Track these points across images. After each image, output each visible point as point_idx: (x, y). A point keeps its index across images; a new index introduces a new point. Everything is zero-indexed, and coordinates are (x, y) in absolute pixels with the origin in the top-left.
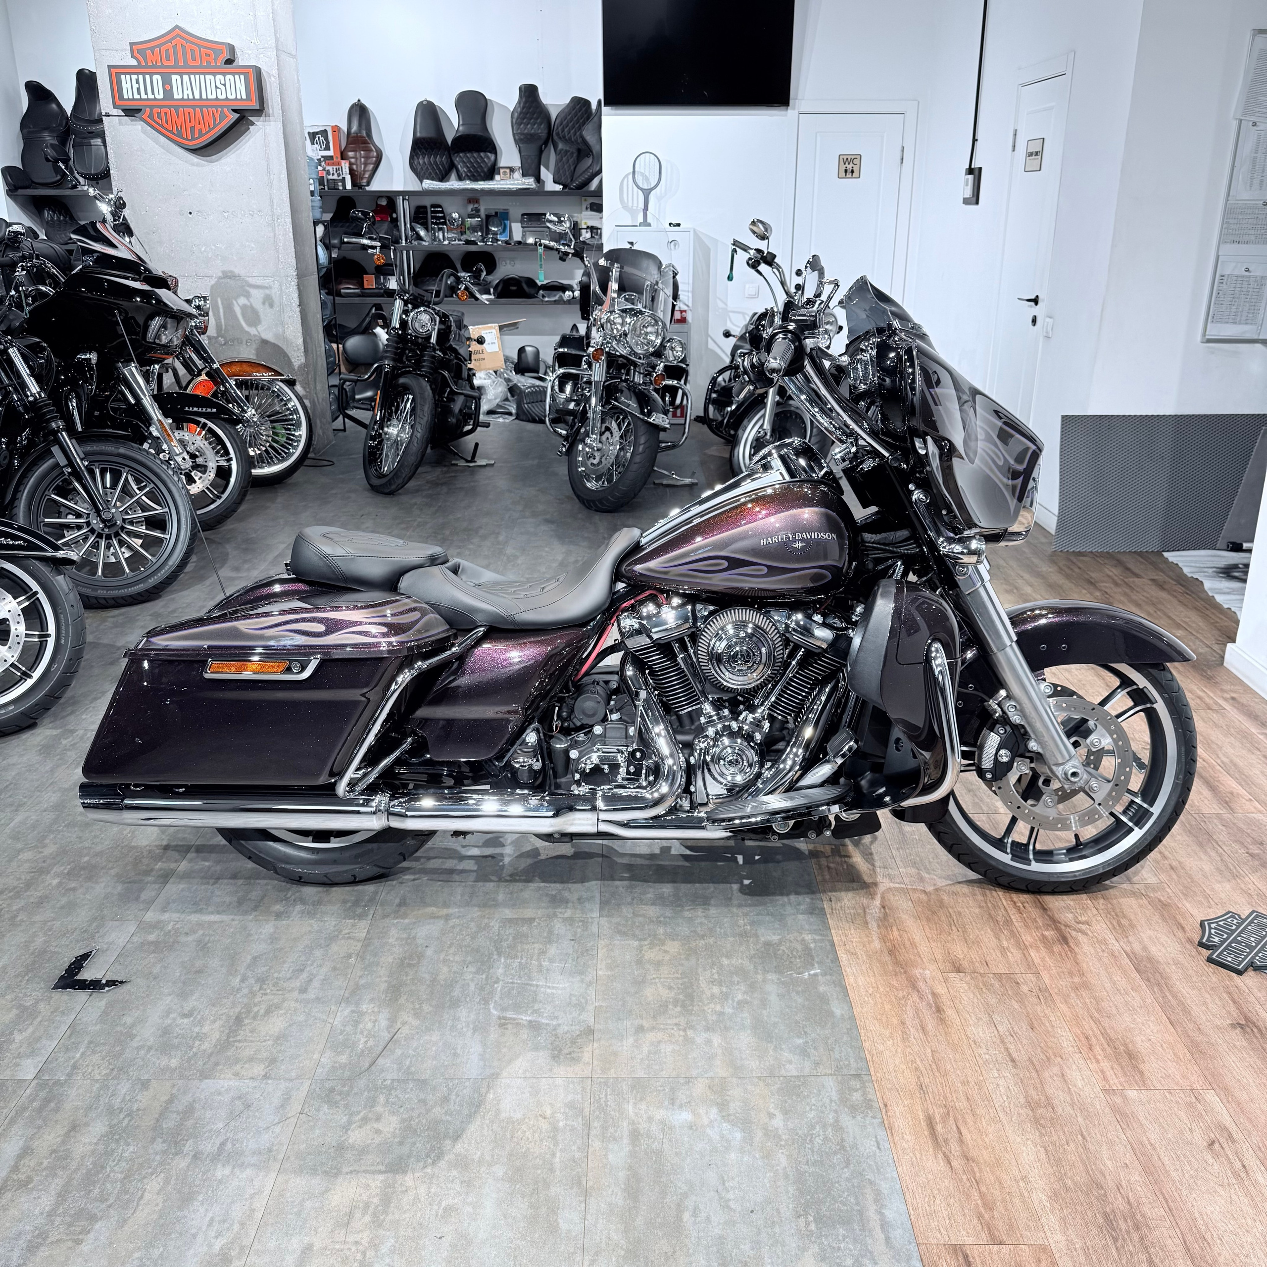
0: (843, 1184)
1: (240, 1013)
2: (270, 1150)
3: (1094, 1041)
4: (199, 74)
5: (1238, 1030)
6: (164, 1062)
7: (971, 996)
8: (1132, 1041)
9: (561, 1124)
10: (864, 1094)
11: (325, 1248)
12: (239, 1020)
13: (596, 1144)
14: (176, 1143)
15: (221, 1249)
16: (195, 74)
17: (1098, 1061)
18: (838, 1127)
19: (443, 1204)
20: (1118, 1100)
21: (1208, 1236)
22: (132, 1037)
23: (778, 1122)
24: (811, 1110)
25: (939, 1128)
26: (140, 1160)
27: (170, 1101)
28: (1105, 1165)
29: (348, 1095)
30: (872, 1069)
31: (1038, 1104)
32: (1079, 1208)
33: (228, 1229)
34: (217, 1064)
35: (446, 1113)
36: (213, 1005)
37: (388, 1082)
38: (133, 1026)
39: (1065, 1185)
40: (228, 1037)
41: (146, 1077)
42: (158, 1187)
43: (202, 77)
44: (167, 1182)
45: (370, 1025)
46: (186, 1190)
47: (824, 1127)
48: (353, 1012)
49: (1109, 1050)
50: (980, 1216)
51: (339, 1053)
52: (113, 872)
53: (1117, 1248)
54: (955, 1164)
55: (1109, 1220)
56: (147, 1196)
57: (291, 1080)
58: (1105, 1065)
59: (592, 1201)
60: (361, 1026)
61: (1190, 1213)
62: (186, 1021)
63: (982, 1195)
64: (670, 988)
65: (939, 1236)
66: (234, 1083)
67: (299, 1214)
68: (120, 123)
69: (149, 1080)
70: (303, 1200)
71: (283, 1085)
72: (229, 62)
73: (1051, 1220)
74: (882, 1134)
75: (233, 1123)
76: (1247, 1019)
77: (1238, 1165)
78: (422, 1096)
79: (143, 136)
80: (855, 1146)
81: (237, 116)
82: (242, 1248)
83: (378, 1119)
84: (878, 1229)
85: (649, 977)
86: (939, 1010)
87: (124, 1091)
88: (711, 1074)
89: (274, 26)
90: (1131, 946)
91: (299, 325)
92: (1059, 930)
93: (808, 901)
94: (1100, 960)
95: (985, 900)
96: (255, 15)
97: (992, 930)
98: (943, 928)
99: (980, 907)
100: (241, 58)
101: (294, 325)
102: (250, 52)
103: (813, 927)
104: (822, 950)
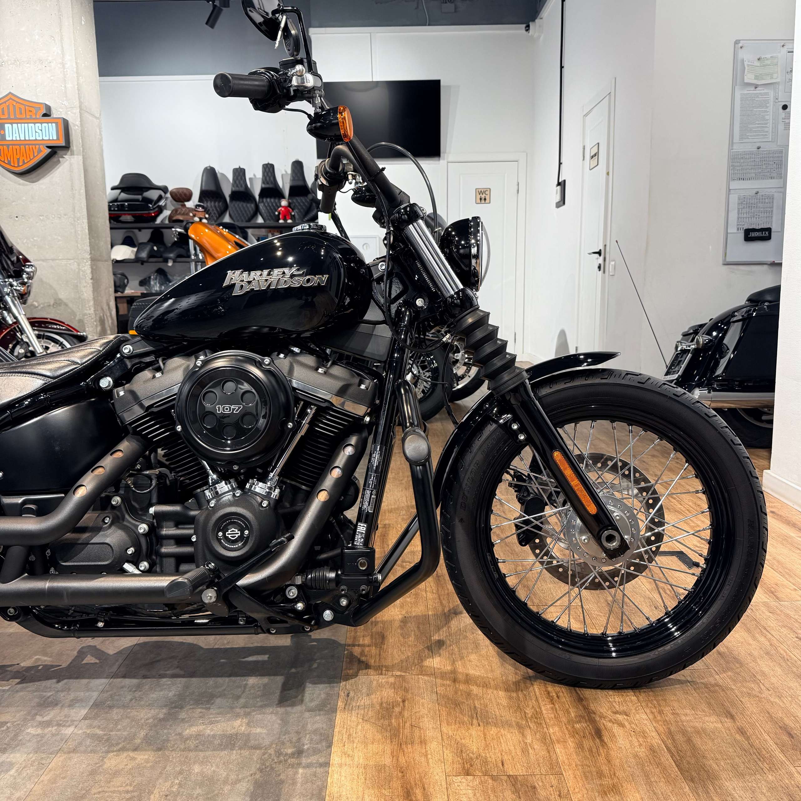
4: (24, 123)
16: (21, 123)
43: (26, 125)
72: (46, 115)
81: (49, 150)
89: (79, 93)
90: (674, 740)
91: (91, 293)
92: (592, 721)
93: (323, 696)
94: (636, 756)
95: (517, 690)
96: (65, 86)
97: (517, 724)
98: (463, 723)
99: (510, 698)
100: (55, 114)
101: (87, 292)
102: (61, 110)
103: (316, 726)
104: (316, 751)
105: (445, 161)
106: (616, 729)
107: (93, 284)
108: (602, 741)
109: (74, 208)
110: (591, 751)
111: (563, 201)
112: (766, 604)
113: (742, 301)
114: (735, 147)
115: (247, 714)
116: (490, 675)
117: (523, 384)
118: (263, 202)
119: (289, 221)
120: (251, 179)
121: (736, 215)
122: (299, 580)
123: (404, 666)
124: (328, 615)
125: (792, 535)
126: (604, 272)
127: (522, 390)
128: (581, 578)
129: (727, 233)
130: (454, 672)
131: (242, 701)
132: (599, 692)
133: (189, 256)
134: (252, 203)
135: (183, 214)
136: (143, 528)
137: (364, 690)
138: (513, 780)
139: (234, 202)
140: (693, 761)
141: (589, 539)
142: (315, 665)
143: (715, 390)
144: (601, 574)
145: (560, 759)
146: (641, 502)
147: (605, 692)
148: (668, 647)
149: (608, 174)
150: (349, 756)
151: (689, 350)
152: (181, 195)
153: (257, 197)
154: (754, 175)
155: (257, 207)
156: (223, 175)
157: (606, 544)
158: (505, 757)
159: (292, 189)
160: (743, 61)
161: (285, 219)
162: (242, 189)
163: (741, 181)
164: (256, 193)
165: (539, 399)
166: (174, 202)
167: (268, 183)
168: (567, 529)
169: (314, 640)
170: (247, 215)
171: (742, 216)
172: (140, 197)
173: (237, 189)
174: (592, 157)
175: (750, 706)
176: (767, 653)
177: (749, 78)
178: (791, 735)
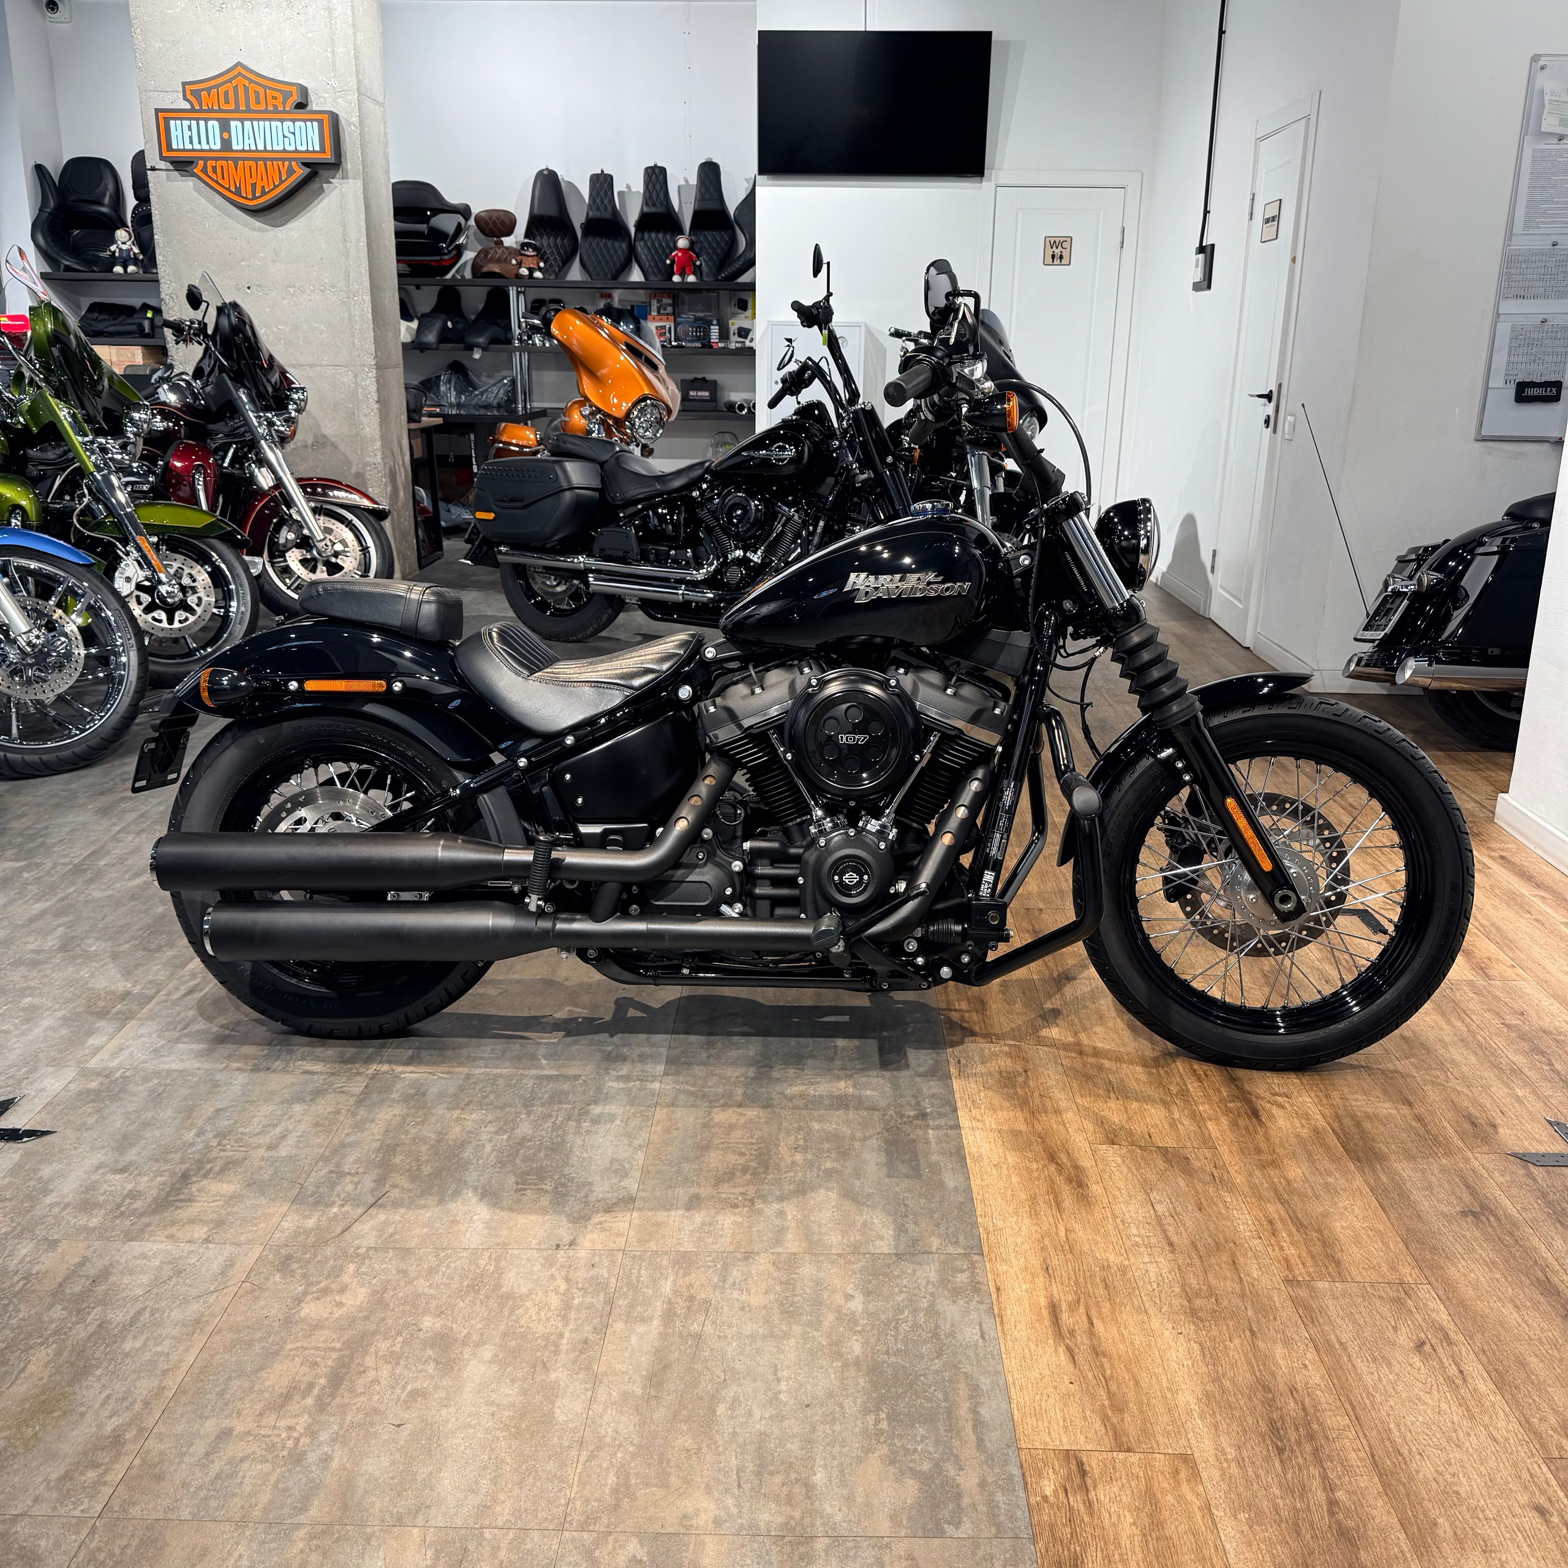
0: (931, 1377)
1: (188, 1170)
2: (197, 1322)
3: (1279, 1225)
4: (264, 120)
5: (1470, 1218)
6: (82, 1220)
7: (1125, 1170)
8: (1329, 1228)
9: (576, 1301)
10: (973, 1274)
11: (249, 1433)
12: (185, 1177)
13: (619, 1326)
14: (79, 1312)
15: (114, 1430)
16: (258, 120)
17: (1282, 1248)
18: (932, 1312)
19: (409, 1387)
20: (1303, 1293)
21: (1405, 1451)
22: (46, 1192)
23: (857, 1305)
24: (901, 1292)
25: (1064, 1316)
26: (29, 1328)
27: (81, 1264)
28: (1276, 1364)
29: (308, 1262)
30: (985, 1249)
31: (1198, 1295)
32: (1237, 1414)
33: (127, 1408)
34: (148, 1225)
35: (431, 1285)
36: (157, 1160)
37: (362, 1251)
38: (50, 1180)
39: (1222, 1386)
40: (168, 1194)
41: (56, 1237)
42: (47, 1359)
43: (267, 123)
44: (59, 1353)
45: (350, 1188)
46: (82, 1364)
47: (915, 1311)
48: (331, 1172)
49: (1297, 1236)
50: (1105, 1419)
51: (307, 1217)
52: (59, 1014)
53: (1281, 1461)
54: (1080, 1358)
55: (1275, 1430)
56: (31, 1368)
57: (238, 1245)
58: (1291, 1251)
59: (602, 1390)
60: (339, 1188)
61: (1383, 1423)
62: (118, 1177)
63: (1111, 1395)
64: (742, 1154)
65: (1048, 1439)
66: (167, 1246)
67: (221, 1394)
68: (168, 179)
69: (57, 1241)
70: (230, 1378)
71: (228, 1250)
72: (301, 106)
73: (1201, 1426)
74: (988, 1323)
75: (155, 1291)
76: (1484, 1207)
77: (1453, 1370)
78: (403, 1266)
79: (195, 194)
80: (952, 1334)
81: (308, 170)
82: (141, 1430)
83: (343, 1290)
84: (969, 1430)
85: (716, 1141)
86: (1081, 1185)
87: (24, 1251)
88: (780, 1250)
89: (356, 65)
90: (1340, 1122)
91: (376, 426)
92: (1248, 1102)
93: (930, 1062)
94: (1297, 1136)
95: (1157, 1067)
96: (333, 52)
97: (1161, 1100)
98: (1099, 1096)
99: (1150, 1074)
100: (314, 102)
101: (370, 426)
102: (326, 96)
103: (932, 1091)
104: (941, 1115)
105: (992, 184)
106: (1275, 1110)
107: (380, 410)
108: (1259, 1120)
109: (347, 273)
110: (1247, 1129)
111: (1206, 282)
112: (1471, 983)
113: (1496, 515)
114: (1514, 242)
115: (850, 1077)
116: (1122, 1050)
117: (1196, 717)
118: (643, 238)
119: (691, 278)
120: (621, 193)
121: (1505, 359)
122: (919, 932)
123: (1016, 1035)
124: (945, 972)
125: (1525, 892)
126: (1275, 431)
127: (1193, 722)
128: (1242, 943)
129: (1487, 388)
130: (1078, 1044)
131: (838, 1063)
132: (1255, 1073)
133: (509, 342)
134: (623, 240)
135: (498, 261)
136: (737, 866)
137: (977, 1058)
138: (1164, 1152)
139: (590, 238)
140: (1361, 1143)
141: (1257, 898)
142: (910, 1030)
143: (1439, 661)
144: (1266, 937)
145: (1213, 1135)
146: (1323, 855)
147: (1263, 1073)
148: (1341, 1025)
149: (1294, 260)
150: (978, 1121)
151: (1405, 593)
152: (494, 223)
153: (632, 230)
154: (1541, 291)
155: (632, 249)
156: (570, 184)
157: (1278, 904)
158: (1152, 1130)
159: (697, 215)
160: (1542, 93)
161: (682, 274)
162: (607, 215)
163: (1520, 301)
164: (631, 219)
165: (1210, 730)
166: (482, 236)
167: (654, 205)
168: (1230, 885)
169: (899, 1002)
170: (615, 264)
171: (1516, 359)
172: (423, 227)
173: (598, 215)
174: (1267, 221)
175: (1433, 1095)
176: (1462, 1040)
177: (1550, 123)
178: (1474, 1124)
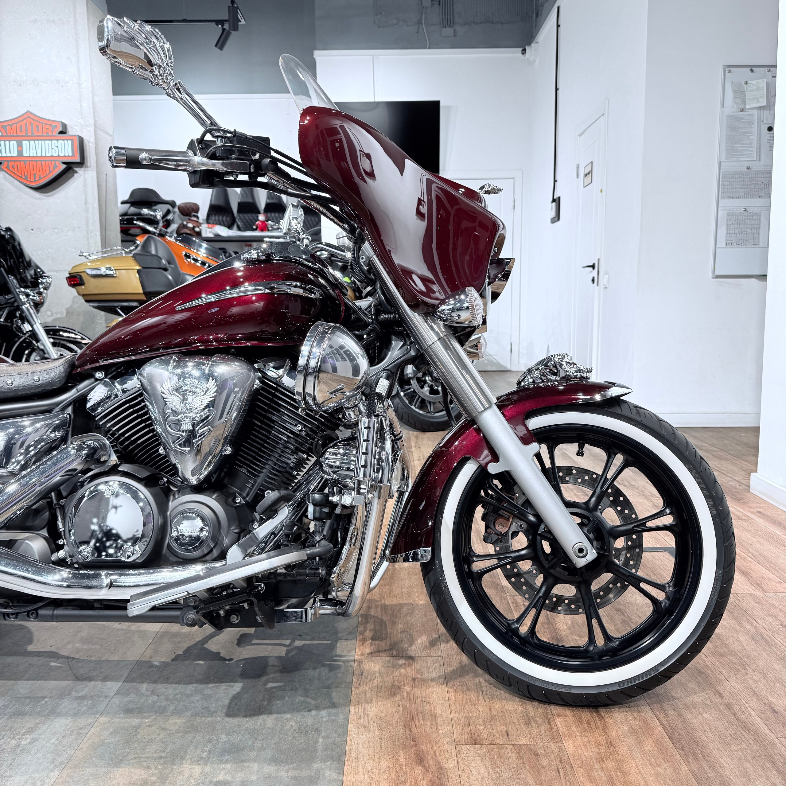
4: (41, 140)
7: (482, 769)
16: (38, 140)
43: (43, 142)
72: (63, 133)
81: (64, 166)
89: (94, 112)
96: (81, 106)
98: (470, 699)
100: (70, 132)
102: (77, 128)
109: (87, 221)
111: (557, 217)
112: (751, 595)
121: (724, 231)
125: (778, 533)
126: (598, 284)
129: (715, 248)
138: (518, 748)
139: (240, 215)
140: (683, 733)
145: (561, 731)
149: (601, 191)
150: (365, 727)
154: (743, 194)
158: (510, 729)
159: (267, 205)
163: (731, 200)
167: (273, 199)
171: (731, 232)
174: (586, 175)
175: (737, 685)
176: (753, 639)
